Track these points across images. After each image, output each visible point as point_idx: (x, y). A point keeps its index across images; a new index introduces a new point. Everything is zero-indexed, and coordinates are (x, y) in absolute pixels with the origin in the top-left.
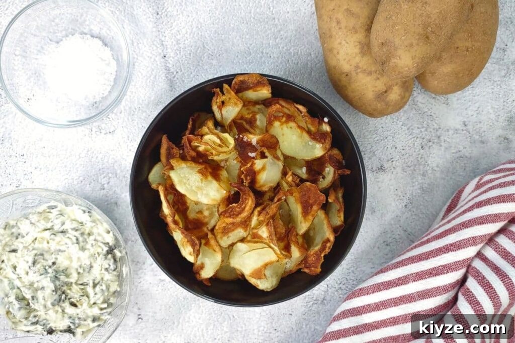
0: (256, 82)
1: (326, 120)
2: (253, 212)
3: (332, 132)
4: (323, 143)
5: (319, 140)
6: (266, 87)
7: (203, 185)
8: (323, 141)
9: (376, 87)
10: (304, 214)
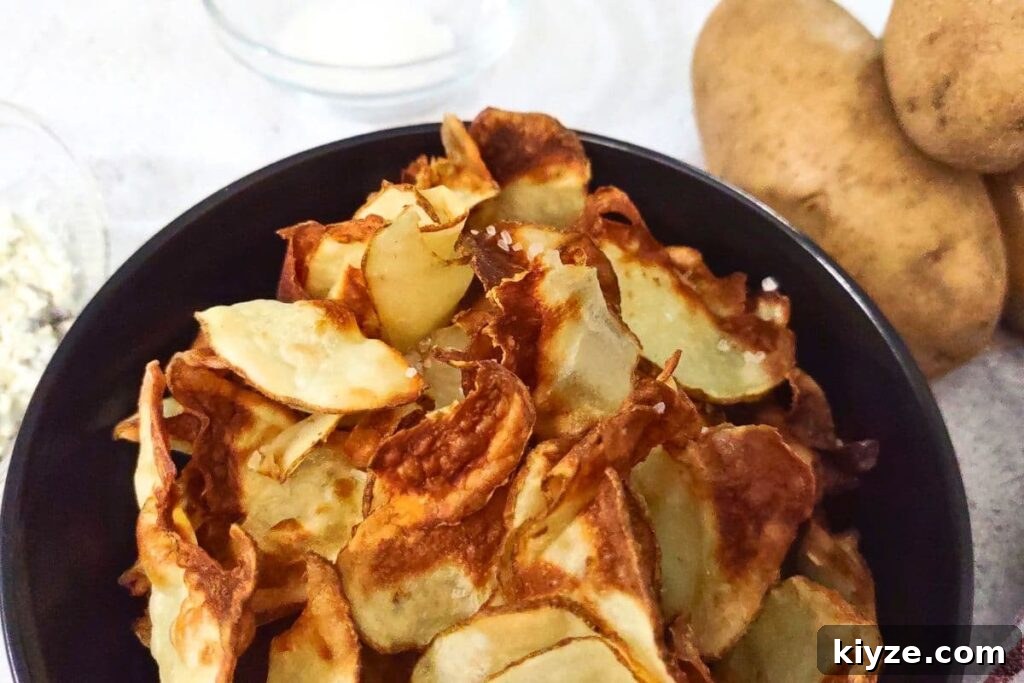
0: (545, 137)
1: (769, 285)
2: (521, 465)
3: (793, 322)
4: (767, 351)
5: (753, 336)
6: (576, 164)
7: (324, 340)
8: (766, 342)
9: (909, 231)
10: (729, 555)
